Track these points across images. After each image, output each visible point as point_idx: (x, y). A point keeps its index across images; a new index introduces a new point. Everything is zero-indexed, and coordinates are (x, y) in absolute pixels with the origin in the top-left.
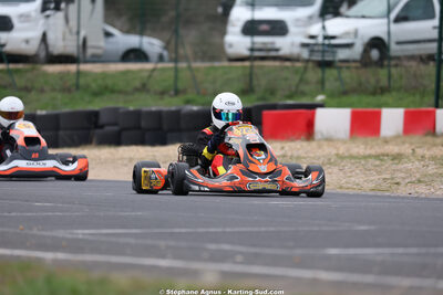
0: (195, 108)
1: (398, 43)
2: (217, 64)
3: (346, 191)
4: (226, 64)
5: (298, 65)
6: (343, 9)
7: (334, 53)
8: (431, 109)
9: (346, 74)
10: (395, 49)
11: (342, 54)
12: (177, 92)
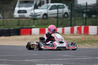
0: (7, 29)
1: (50, 14)
2: (12, 19)
4: (14, 19)
5: (29, 19)
6: (39, 7)
7: (36, 17)
9: (39, 21)
10: (49, 16)
11: (38, 17)
12: (4, 25)
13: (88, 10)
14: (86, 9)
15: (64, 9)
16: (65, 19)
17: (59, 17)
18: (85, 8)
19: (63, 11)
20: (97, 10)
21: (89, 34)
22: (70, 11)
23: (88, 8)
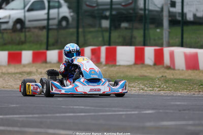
1: (30, 21)
3: (6, 89)
6: (4, 6)
8: (44, 51)
9: (5, 36)
10: (27, 24)
11: (4, 26)
13: (114, 13)
14: (111, 9)
15: (61, 10)
16: (63, 32)
17: (50, 27)
18: (108, 7)
19: (58, 14)
20: (131, 11)
21: (118, 64)
22: (72, 14)
23: (114, 7)
